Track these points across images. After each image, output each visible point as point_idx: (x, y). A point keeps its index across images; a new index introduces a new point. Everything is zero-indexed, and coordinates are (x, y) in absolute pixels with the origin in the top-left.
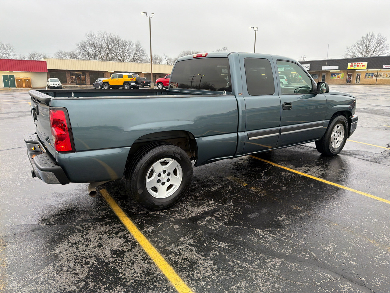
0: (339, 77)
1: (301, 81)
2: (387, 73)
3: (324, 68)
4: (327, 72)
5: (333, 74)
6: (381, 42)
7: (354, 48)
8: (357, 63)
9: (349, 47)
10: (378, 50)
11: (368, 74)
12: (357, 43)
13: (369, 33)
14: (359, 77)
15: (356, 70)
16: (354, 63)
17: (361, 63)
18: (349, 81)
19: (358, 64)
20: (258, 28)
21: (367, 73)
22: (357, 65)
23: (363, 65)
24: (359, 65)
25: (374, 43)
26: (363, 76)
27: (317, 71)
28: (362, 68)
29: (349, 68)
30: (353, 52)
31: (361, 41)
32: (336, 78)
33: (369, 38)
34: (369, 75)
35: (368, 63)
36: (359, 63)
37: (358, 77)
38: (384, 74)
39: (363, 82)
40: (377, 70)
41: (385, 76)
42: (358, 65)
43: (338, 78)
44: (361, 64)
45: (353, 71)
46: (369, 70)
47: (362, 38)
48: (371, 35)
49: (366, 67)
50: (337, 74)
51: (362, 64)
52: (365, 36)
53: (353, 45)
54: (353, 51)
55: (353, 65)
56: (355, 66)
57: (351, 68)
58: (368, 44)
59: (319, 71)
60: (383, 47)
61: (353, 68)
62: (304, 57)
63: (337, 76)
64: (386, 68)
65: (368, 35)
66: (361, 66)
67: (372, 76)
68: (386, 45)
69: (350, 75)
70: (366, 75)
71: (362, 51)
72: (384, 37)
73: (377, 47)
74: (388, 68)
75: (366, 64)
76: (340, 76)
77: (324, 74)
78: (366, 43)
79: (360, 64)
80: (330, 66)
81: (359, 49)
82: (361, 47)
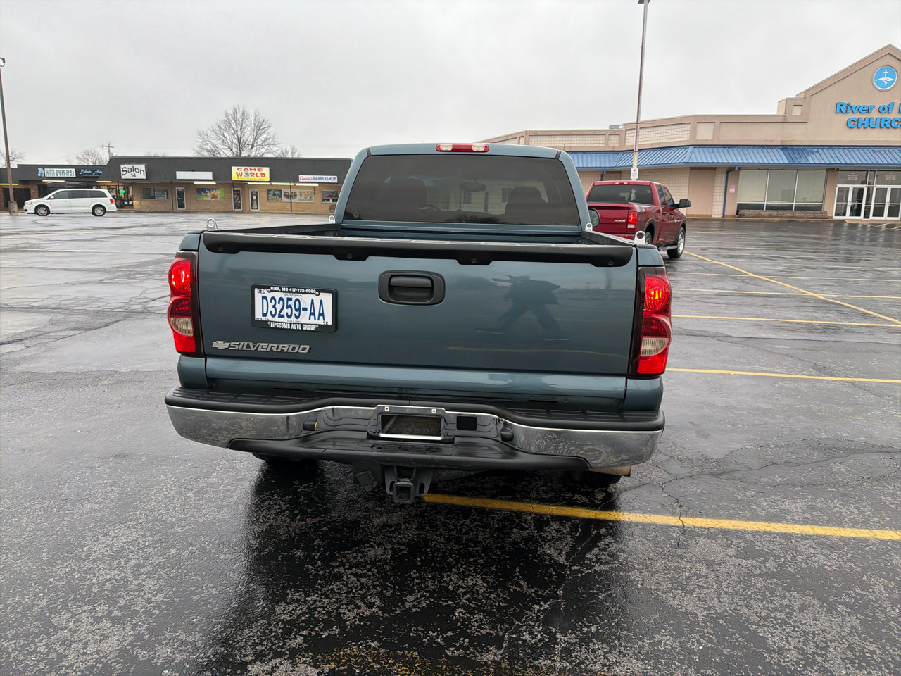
0: (214, 197)
1: (126, 203)
2: (306, 191)
3: (181, 175)
4: (188, 183)
5: (202, 190)
6: (263, 129)
7: (213, 136)
8: (249, 168)
9: (204, 133)
10: (259, 143)
11: (272, 193)
12: (218, 126)
13: (238, 106)
14: (257, 198)
15: (249, 183)
16: (243, 168)
17: (256, 168)
18: (237, 206)
19: (251, 169)
20: (3, 60)
21: (270, 190)
22: (249, 172)
23: (262, 174)
24: (254, 172)
25: (250, 128)
26: (262, 195)
27: (163, 181)
28: (261, 179)
29: (235, 177)
30: (212, 144)
31: (225, 122)
32: (209, 199)
33: (239, 116)
34: (275, 195)
35: (270, 170)
36: (253, 168)
37: (254, 197)
38: (301, 193)
39: (266, 208)
40: (289, 184)
41: (303, 198)
42: (252, 171)
43: (214, 199)
44: (257, 171)
45: (243, 184)
46: (273, 184)
47: (227, 115)
48: (241, 110)
49: (267, 178)
50: (209, 190)
51: (259, 170)
52: (231, 112)
53: (210, 129)
54: (213, 141)
55: (243, 172)
56: (247, 174)
57: (240, 178)
58: (239, 130)
59: (169, 182)
60: (267, 139)
61: (243, 178)
62: (109, 147)
63: (209, 194)
64: (304, 181)
65: (235, 110)
66: (259, 175)
67: (281, 197)
68: (272, 134)
69: (237, 193)
70: (268, 194)
71: (230, 143)
72: (266, 120)
73: (256, 139)
74: (307, 181)
75: (266, 170)
76: (216, 194)
77: (180, 189)
78: (235, 127)
79: (255, 170)
80: (193, 171)
81: (224, 139)
82: (226, 134)
